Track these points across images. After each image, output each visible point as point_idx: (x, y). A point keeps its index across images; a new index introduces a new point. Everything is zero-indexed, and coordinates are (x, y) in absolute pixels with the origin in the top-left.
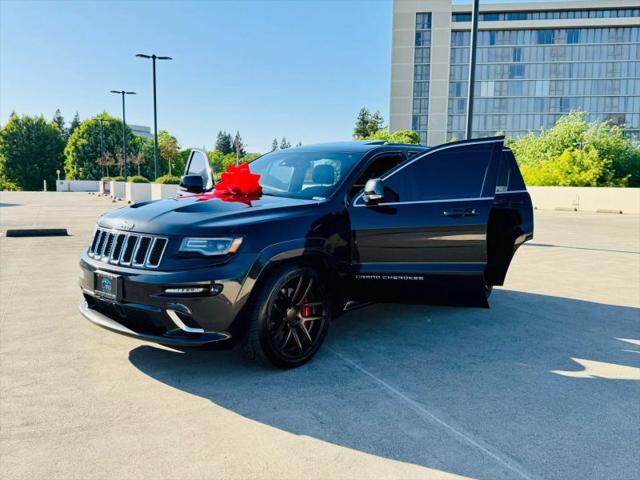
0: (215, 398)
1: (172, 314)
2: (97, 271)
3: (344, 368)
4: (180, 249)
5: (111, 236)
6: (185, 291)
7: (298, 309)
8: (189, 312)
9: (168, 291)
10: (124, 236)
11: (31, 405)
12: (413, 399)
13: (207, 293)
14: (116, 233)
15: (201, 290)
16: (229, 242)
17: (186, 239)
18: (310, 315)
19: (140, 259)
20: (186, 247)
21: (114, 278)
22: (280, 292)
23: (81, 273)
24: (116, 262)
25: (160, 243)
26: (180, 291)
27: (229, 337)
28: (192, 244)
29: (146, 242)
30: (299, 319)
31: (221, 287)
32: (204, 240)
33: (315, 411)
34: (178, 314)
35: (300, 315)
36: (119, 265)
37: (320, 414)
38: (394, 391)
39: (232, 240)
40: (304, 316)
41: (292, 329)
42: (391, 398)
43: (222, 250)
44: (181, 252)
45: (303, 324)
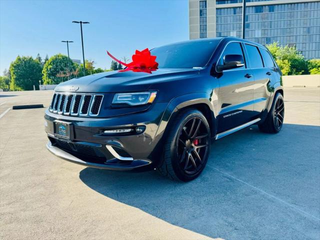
0: (144, 207)
1: (110, 148)
2: (56, 121)
3: (226, 179)
4: (113, 102)
5: (64, 97)
6: (118, 131)
7: (192, 141)
8: (122, 146)
9: (106, 132)
10: (72, 96)
11: (11, 222)
12: (289, 202)
13: (134, 132)
14: (67, 94)
15: (129, 130)
16: (147, 95)
17: (117, 94)
19: (84, 111)
20: (117, 100)
21: (67, 125)
22: (183, 130)
23: (45, 123)
24: (68, 114)
25: (98, 99)
26: (115, 131)
27: (150, 163)
28: (121, 98)
29: (88, 99)
30: (192, 147)
31: (144, 128)
32: (129, 95)
33: (225, 218)
34: (114, 148)
35: (193, 145)
36: (70, 115)
37: (230, 220)
38: (271, 196)
39: (149, 93)
40: (195, 145)
41: (190, 154)
42: (273, 202)
43: (143, 101)
44: (114, 104)
45: (195, 150)
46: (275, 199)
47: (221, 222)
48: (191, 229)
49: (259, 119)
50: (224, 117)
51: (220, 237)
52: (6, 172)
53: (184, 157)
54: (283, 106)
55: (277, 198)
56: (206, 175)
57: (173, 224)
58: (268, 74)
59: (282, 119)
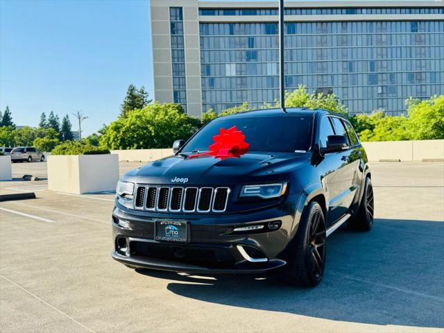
4: (240, 196)
6: (251, 229)
8: (259, 245)
9: (236, 230)
10: (179, 189)
15: (262, 227)
16: (279, 187)
17: (244, 186)
18: (318, 242)
19: (203, 207)
20: (245, 193)
25: (221, 193)
27: (285, 263)
28: (249, 191)
29: (205, 192)
30: (313, 246)
31: (280, 223)
32: (257, 187)
33: (379, 311)
35: (313, 243)
39: (281, 184)
40: (316, 243)
42: (413, 296)
43: (274, 193)
44: (242, 198)
45: (316, 249)
49: (349, 215)
59: (372, 212)
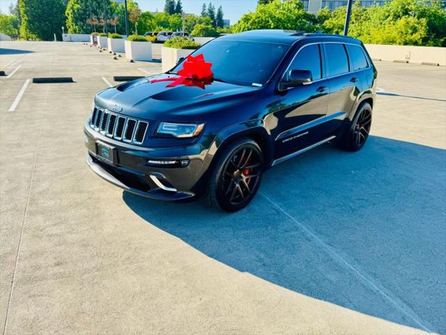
0: (185, 238)
1: (154, 178)
2: (98, 141)
3: (273, 211)
4: (158, 131)
6: (163, 163)
7: (242, 171)
8: (165, 177)
9: (150, 162)
10: (115, 116)
11: (60, 245)
12: (325, 242)
13: (178, 165)
15: (174, 162)
16: (194, 127)
17: (162, 123)
18: (250, 174)
19: (128, 136)
20: (162, 129)
21: (110, 149)
24: (111, 136)
25: (142, 126)
26: (159, 162)
27: (193, 195)
28: (166, 128)
29: (132, 124)
30: (242, 177)
31: (188, 161)
32: (175, 125)
33: (258, 253)
34: (158, 179)
35: (242, 175)
36: (113, 138)
37: (262, 256)
38: (310, 234)
39: (196, 125)
40: (245, 175)
41: (238, 185)
42: (310, 241)
43: (189, 133)
44: (158, 134)
45: (244, 180)
46: (312, 237)
47: (254, 257)
48: (224, 262)
49: (334, 137)
50: (283, 142)
51: (247, 271)
52: (44, 185)
53: (229, 189)
54: (370, 117)
55: (316, 237)
56: (254, 205)
57: (210, 256)
58: (353, 80)
59: (366, 135)
